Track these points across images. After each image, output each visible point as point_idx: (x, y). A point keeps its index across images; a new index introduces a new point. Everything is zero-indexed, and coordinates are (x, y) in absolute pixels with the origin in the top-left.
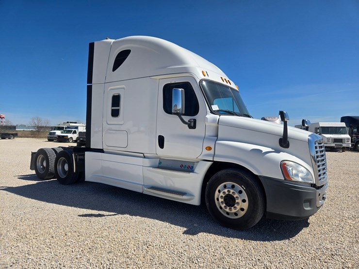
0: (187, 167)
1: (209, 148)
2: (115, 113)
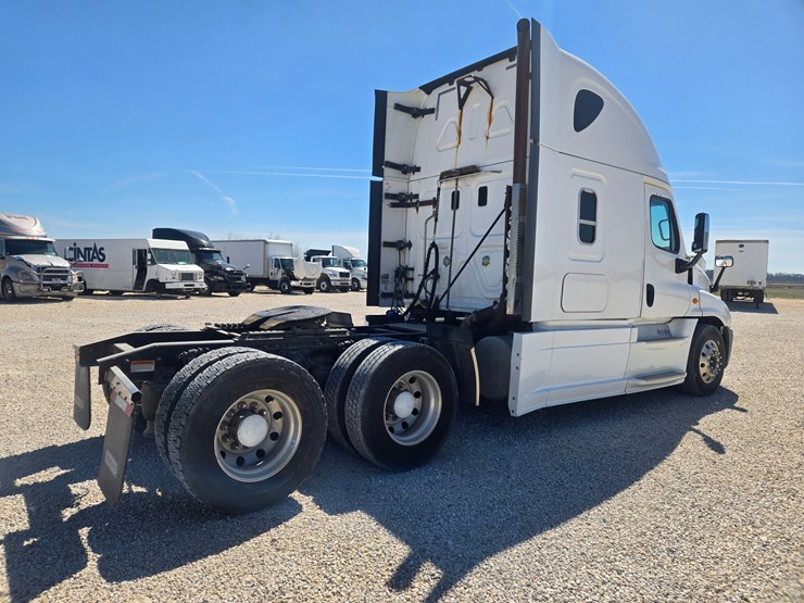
0: (662, 333)
1: (695, 301)
2: (587, 235)
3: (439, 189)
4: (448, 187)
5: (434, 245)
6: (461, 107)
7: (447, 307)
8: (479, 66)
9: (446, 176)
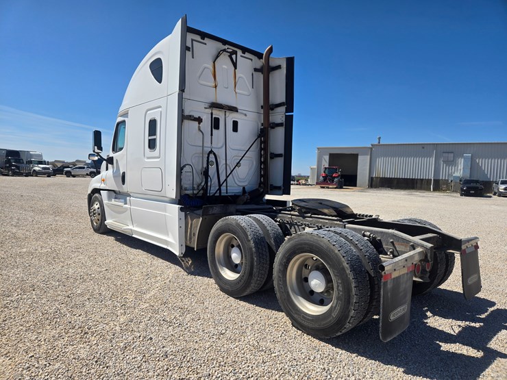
3: (212, 114)
4: (218, 113)
5: (211, 152)
6: (214, 62)
7: (227, 193)
8: (224, 42)
9: (215, 106)
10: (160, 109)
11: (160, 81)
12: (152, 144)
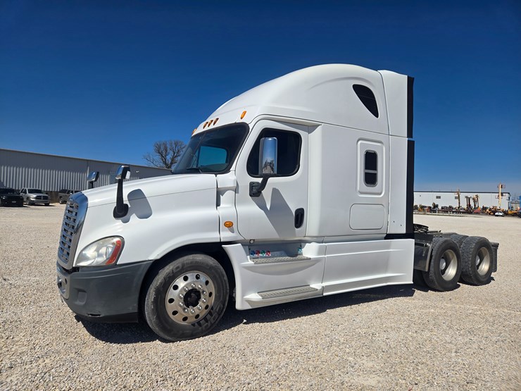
10: (379, 144)
11: (376, 114)
12: (371, 179)
